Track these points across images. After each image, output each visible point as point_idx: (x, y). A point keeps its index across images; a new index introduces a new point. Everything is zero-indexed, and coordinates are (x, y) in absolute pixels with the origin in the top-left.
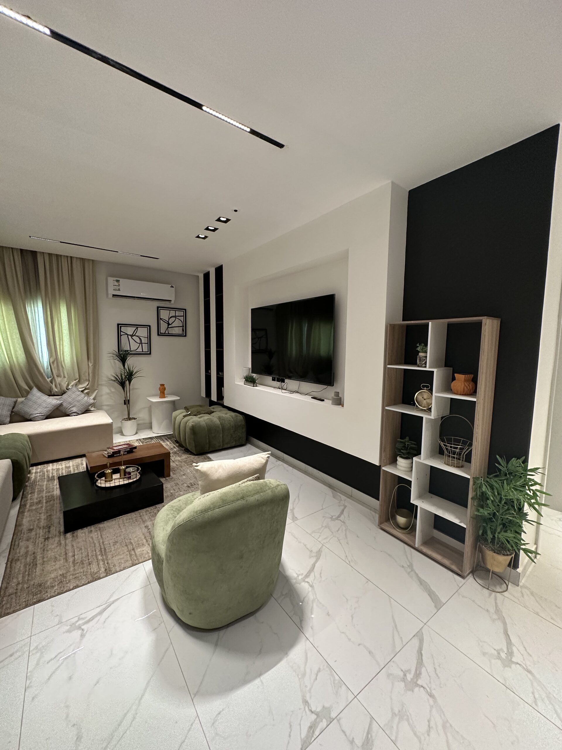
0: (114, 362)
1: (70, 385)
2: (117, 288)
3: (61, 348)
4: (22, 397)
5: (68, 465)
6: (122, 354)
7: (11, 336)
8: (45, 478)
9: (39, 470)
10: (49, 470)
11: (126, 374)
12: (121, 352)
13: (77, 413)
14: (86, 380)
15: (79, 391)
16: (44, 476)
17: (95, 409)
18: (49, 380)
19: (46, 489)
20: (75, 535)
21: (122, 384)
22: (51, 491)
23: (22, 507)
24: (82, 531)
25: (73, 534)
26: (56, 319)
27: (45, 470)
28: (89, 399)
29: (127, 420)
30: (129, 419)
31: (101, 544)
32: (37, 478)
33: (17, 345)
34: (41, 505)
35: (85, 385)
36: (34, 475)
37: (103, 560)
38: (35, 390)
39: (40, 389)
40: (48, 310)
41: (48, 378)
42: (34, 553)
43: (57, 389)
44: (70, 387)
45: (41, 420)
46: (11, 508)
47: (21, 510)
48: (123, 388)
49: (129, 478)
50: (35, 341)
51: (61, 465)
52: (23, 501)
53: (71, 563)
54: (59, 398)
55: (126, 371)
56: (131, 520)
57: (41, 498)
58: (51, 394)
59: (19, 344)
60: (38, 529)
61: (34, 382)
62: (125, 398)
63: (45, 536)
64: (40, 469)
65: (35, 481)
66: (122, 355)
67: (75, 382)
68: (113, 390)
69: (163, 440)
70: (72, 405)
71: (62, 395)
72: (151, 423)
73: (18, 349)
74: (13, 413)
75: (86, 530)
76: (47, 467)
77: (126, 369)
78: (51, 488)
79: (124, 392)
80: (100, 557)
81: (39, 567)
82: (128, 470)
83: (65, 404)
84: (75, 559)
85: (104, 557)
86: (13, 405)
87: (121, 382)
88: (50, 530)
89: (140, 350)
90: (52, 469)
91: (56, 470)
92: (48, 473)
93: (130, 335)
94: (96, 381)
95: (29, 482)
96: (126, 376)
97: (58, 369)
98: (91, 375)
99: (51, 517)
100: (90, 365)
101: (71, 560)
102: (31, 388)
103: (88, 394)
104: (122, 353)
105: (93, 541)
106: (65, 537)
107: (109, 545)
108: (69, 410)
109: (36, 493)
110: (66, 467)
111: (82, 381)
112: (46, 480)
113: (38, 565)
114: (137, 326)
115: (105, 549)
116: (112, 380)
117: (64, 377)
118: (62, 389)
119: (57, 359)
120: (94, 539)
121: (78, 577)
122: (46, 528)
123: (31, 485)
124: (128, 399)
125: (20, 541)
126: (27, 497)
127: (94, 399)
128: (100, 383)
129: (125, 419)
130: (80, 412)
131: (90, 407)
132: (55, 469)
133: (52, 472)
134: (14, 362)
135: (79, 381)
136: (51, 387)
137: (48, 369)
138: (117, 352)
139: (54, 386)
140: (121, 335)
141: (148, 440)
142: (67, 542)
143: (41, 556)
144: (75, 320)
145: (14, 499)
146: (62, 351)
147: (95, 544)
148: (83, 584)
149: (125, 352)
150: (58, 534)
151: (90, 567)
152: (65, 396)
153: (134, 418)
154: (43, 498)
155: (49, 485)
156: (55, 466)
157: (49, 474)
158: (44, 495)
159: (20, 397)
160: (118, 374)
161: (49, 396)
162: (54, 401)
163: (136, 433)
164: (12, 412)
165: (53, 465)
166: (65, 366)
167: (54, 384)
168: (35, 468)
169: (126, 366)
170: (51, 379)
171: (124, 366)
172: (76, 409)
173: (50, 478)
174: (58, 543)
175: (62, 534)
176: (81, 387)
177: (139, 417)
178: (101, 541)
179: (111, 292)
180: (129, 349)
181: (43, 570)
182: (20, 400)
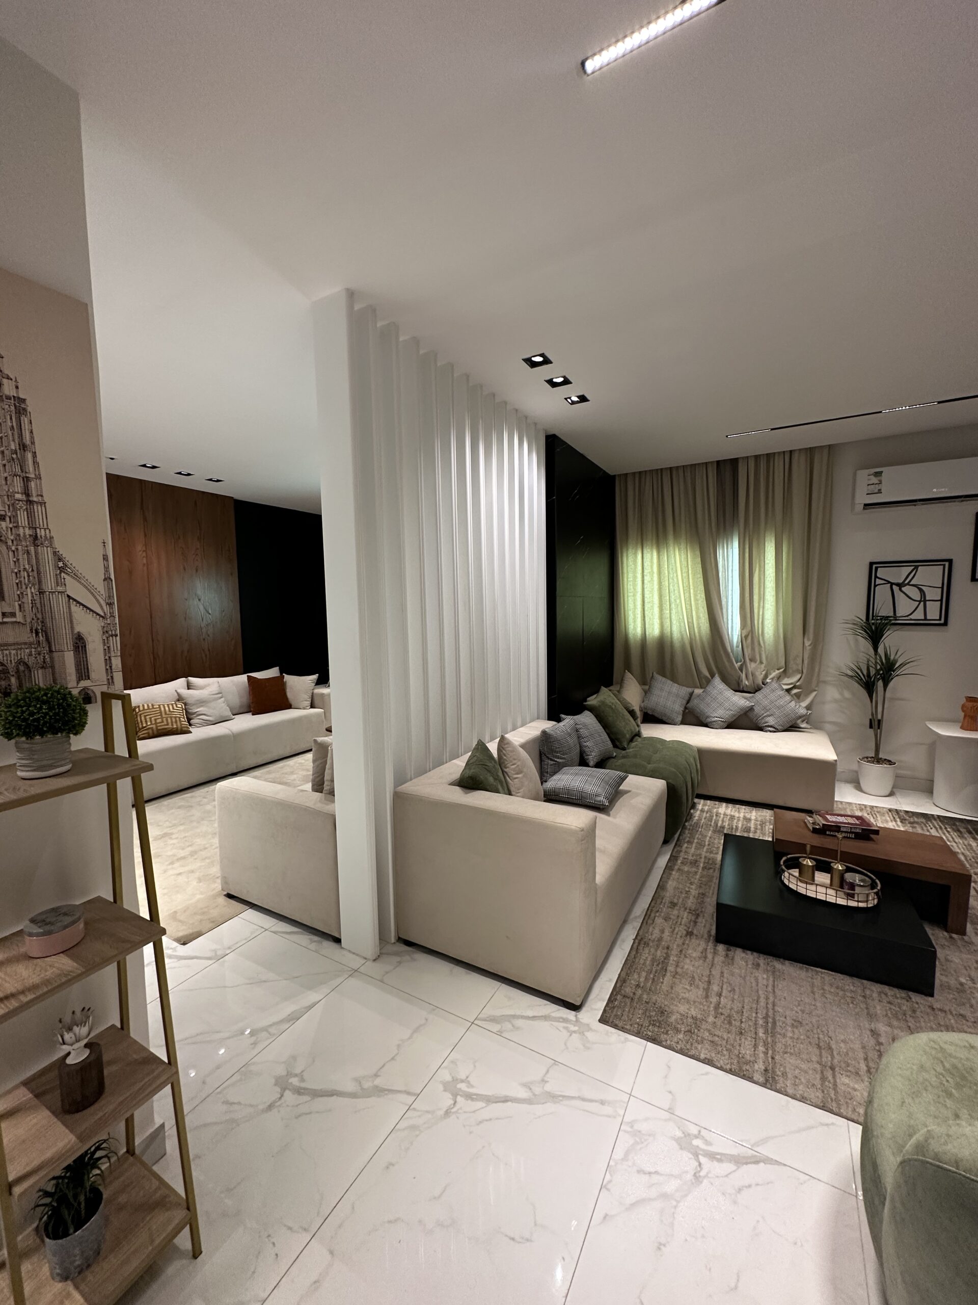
0: (857, 640)
1: (770, 677)
2: (875, 488)
3: (761, 613)
4: (701, 688)
5: (748, 816)
6: (873, 624)
7: (695, 595)
8: (711, 825)
9: (706, 808)
10: (720, 813)
11: (879, 667)
12: (873, 619)
13: (774, 728)
14: (797, 671)
15: (783, 689)
16: (711, 822)
17: (809, 727)
18: (737, 665)
19: (709, 845)
20: (731, 954)
21: (869, 686)
22: (714, 852)
23: (673, 859)
24: (743, 955)
25: (728, 950)
26: (758, 565)
27: (715, 810)
28: (797, 707)
29: (873, 762)
30: (877, 760)
31: (770, 1006)
32: (701, 820)
33: (701, 609)
34: (696, 870)
35: (794, 679)
36: (698, 812)
37: (766, 1044)
38: (717, 680)
39: (725, 680)
40: (747, 550)
41: (737, 663)
42: (668, 948)
43: (748, 682)
44: (768, 680)
45: (720, 728)
46: (658, 855)
47: (669, 864)
48: (871, 697)
49: (850, 896)
50: (724, 603)
51: (739, 812)
52: (675, 850)
53: (712, 1005)
54: (750, 697)
55: (878, 661)
56: (841, 993)
57: (698, 857)
58: (738, 689)
59: (703, 608)
60: (682, 909)
61: (717, 667)
62: (872, 714)
63: (689, 928)
64: (709, 806)
65: (697, 824)
66: (873, 628)
67: (777, 672)
68: (847, 694)
69: (959, 831)
70: (768, 713)
71: (754, 693)
72: (932, 781)
73: (701, 615)
74: (687, 711)
75: (750, 957)
76: (718, 808)
77: (880, 657)
78: (716, 846)
79: (871, 701)
80: (761, 1034)
81: (668, 977)
82: (849, 877)
83: (757, 709)
84: (720, 1003)
85: (769, 1039)
86: (687, 698)
87: (867, 681)
88: (697, 920)
89: (919, 615)
90: (725, 814)
91: (729, 817)
92: (718, 818)
93: (899, 585)
94: (816, 675)
95: (690, 822)
96: (877, 671)
97: (753, 649)
98: (806, 662)
99: (703, 898)
100: (807, 643)
101: (714, 1000)
102: (713, 676)
103: (798, 696)
104: (873, 621)
105: (756, 988)
106: (715, 949)
107: (784, 1019)
108: (763, 721)
109: (694, 845)
110: (745, 818)
111: (791, 671)
112: (711, 829)
113: (668, 974)
114: (916, 564)
115: (774, 1023)
116: (847, 675)
117: (761, 662)
118: (756, 682)
119: (752, 631)
120: (760, 985)
121: (717, 1045)
122: (693, 915)
123: (691, 828)
124: (879, 717)
125: (657, 914)
126: (682, 847)
127: (808, 708)
128: (822, 679)
129: (867, 758)
130: (780, 728)
131: (799, 721)
132: (727, 815)
133: (724, 818)
134: (695, 634)
135: (785, 671)
136: (739, 677)
137: (737, 647)
138: (864, 619)
139: (744, 676)
140: (875, 586)
141: (918, 818)
142: (716, 959)
143: (675, 959)
144: (788, 563)
145: (666, 842)
146: (761, 617)
147: (759, 997)
148: (721, 1067)
149: (881, 619)
150: (706, 936)
151: (740, 1040)
152: (758, 695)
153: (889, 761)
154: (701, 858)
155: (715, 839)
156: (730, 809)
157: (718, 821)
158: (704, 854)
159: (698, 688)
160: (861, 664)
161: (736, 691)
162: (740, 701)
163: (891, 794)
164: (686, 708)
165: (727, 807)
166: (764, 643)
167: (744, 673)
168: (702, 801)
169: (881, 650)
170: (741, 665)
171: (876, 648)
172: (773, 721)
173: (718, 828)
174: (702, 953)
175: (711, 938)
176: (788, 682)
177: (900, 761)
178: (771, 999)
179: (862, 498)
180: (892, 614)
181: (672, 988)
182: (698, 691)
